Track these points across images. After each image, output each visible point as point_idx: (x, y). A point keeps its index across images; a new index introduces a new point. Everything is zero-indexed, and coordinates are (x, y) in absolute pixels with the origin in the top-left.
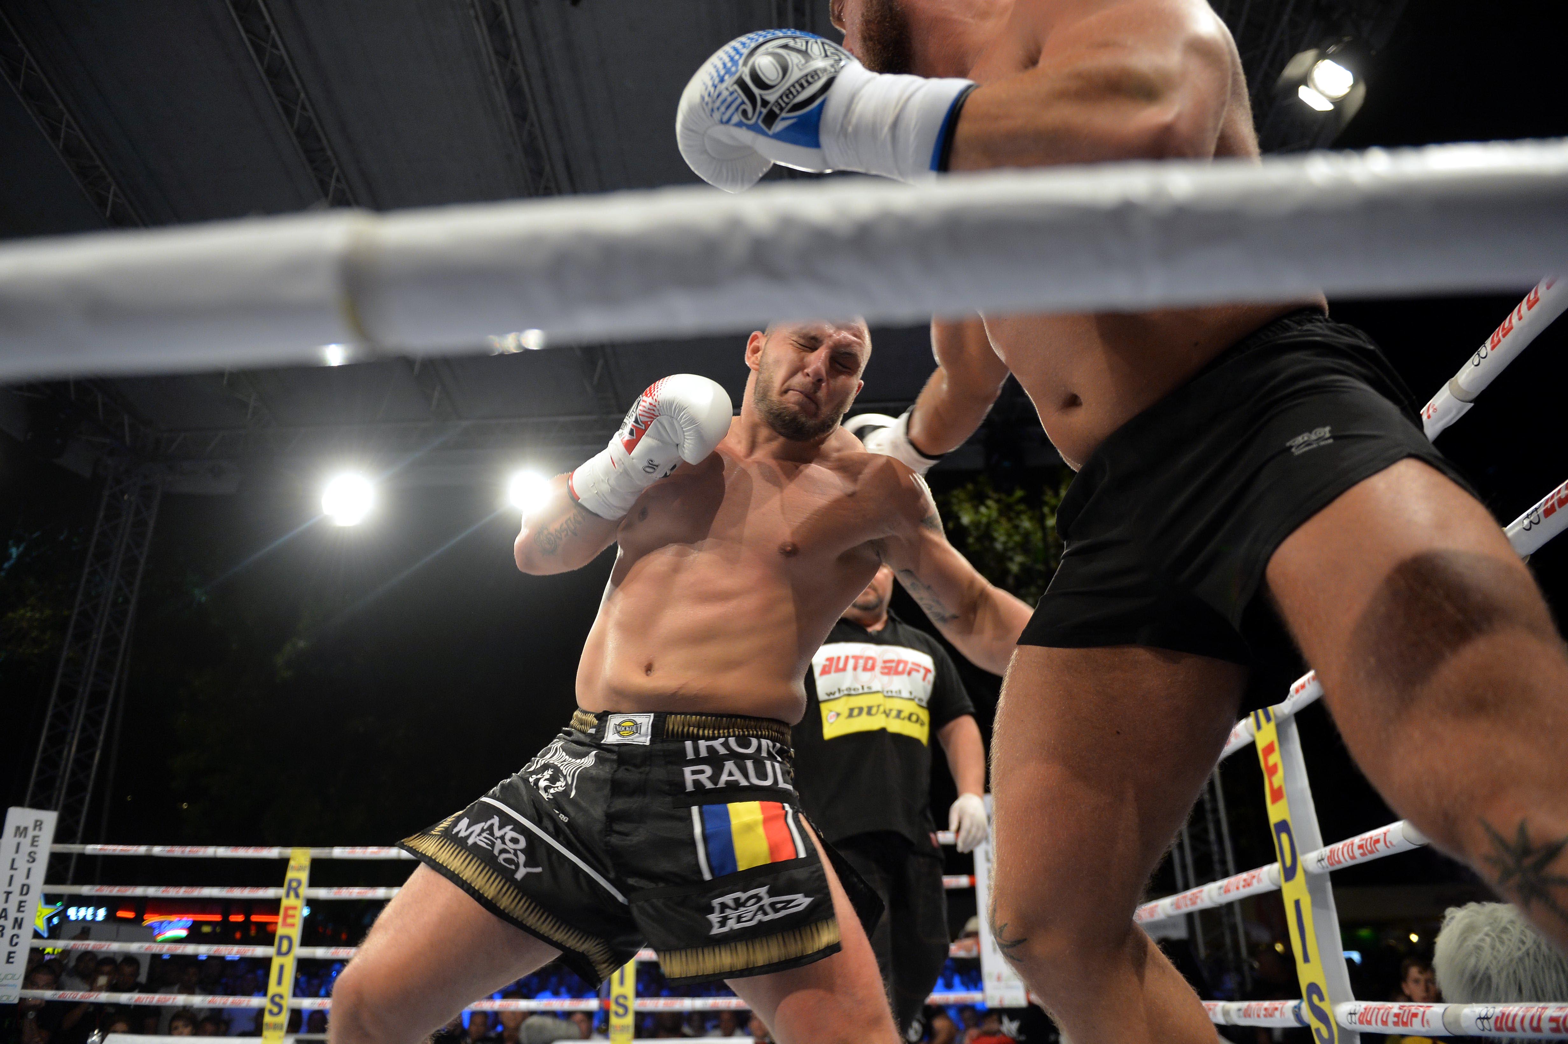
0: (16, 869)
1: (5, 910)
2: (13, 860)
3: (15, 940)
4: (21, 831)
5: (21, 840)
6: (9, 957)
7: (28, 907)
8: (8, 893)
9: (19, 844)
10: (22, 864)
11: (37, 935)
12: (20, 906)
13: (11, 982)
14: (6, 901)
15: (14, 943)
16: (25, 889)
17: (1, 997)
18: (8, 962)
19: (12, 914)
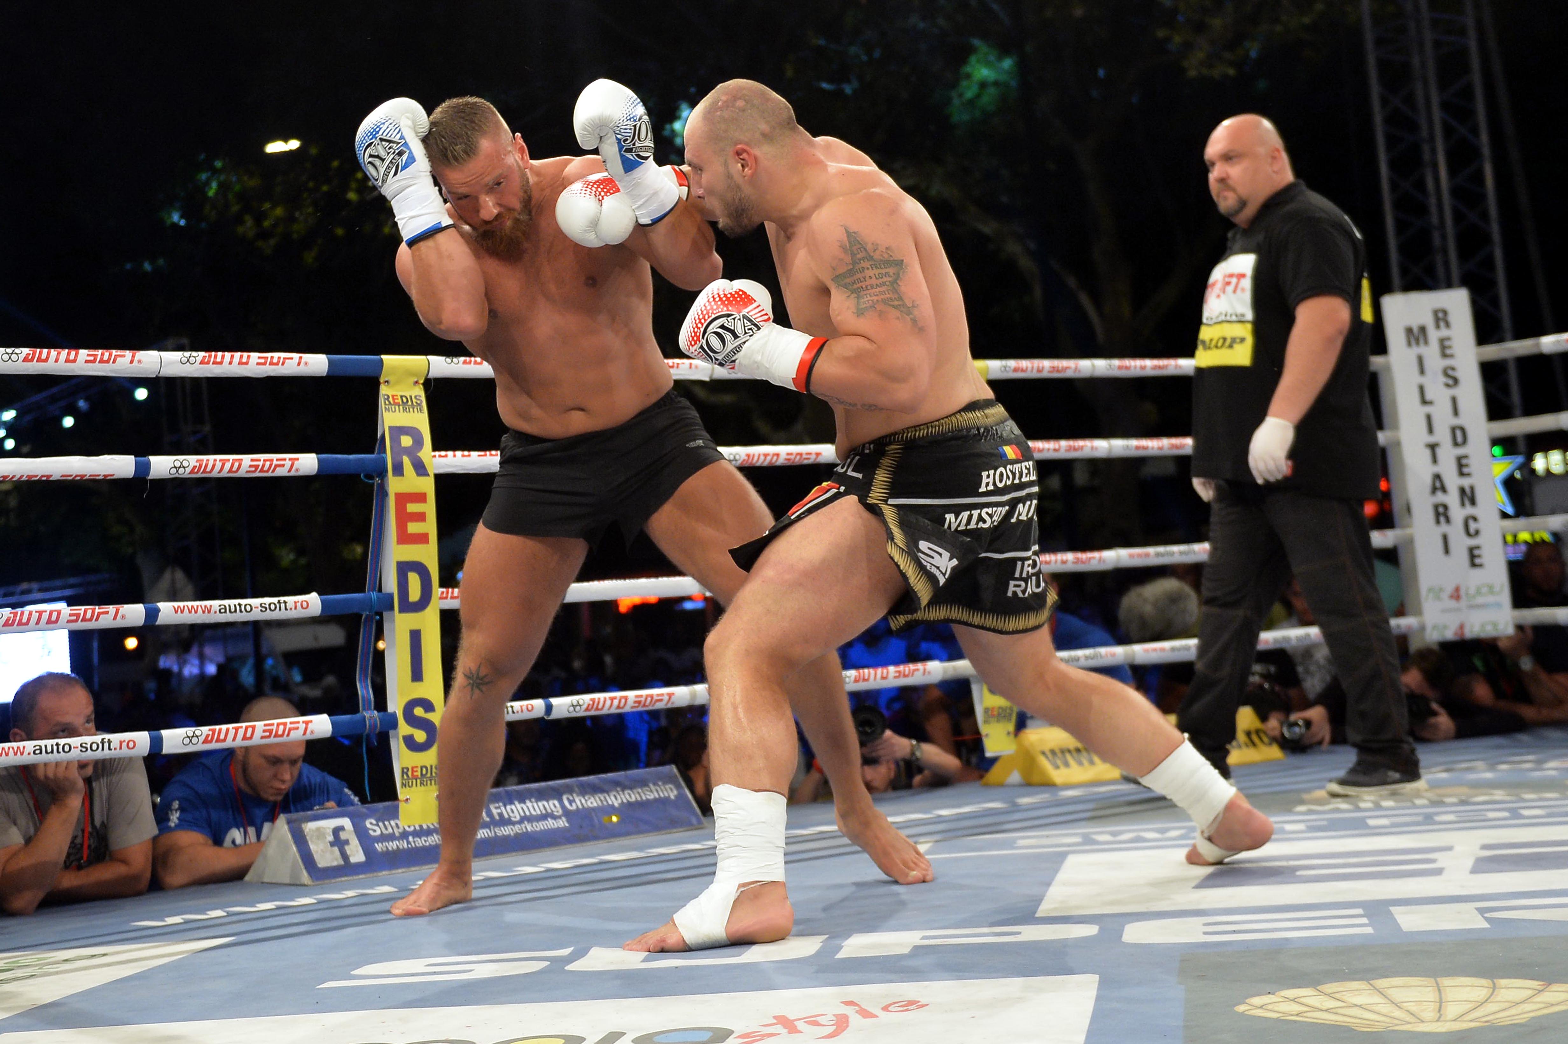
0: (1431, 403)
1: (1437, 477)
2: (1421, 389)
3: (1473, 526)
4: (1415, 335)
5: (1422, 350)
6: (1472, 557)
7: (1475, 465)
8: (1433, 447)
9: (1420, 358)
10: (1438, 391)
12: (1461, 465)
13: (1491, 599)
14: (1435, 460)
15: (1472, 531)
16: (1460, 436)
17: (1483, 626)
18: (1473, 565)
19: (1453, 481)
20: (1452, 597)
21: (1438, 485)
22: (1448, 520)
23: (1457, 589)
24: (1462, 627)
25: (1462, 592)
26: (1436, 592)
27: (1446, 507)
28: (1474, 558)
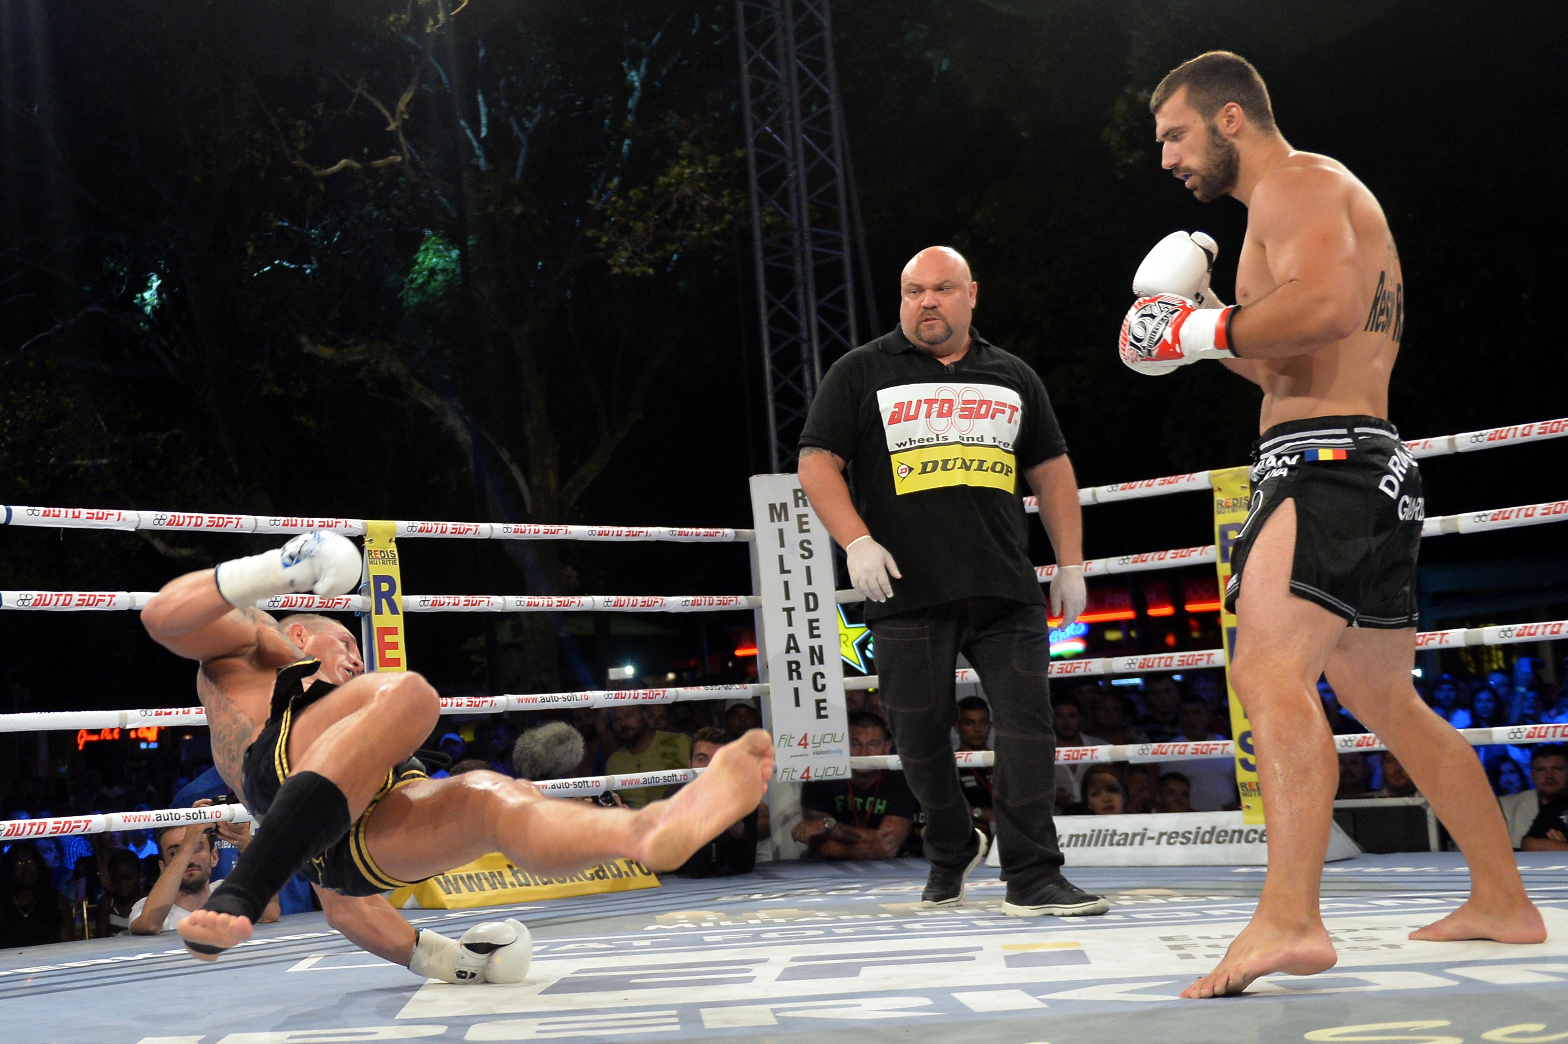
0: (789, 572)
1: (791, 637)
2: (781, 559)
3: (820, 682)
4: (778, 512)
5: (783, 524)
6: (819, 709)
7: (823, 628)
8: (789, 610)
9: (781, 532)
10: (795, 562)
11: (849, 671)
12: (812, 627)
13: (832, 746)
14: (790, 624)
15: (820, 687)
16: (812, 601)
17: (826, 770)
18: (820, 716)
19: (805, 642)
20: (800, 744)
21: (792, 645)
22: (799, 677)
23: (805, 737)
24: (808, 770)
25: (809, 741)
26: (787, 740)
27: (798, 664)
28: (820, 709)
